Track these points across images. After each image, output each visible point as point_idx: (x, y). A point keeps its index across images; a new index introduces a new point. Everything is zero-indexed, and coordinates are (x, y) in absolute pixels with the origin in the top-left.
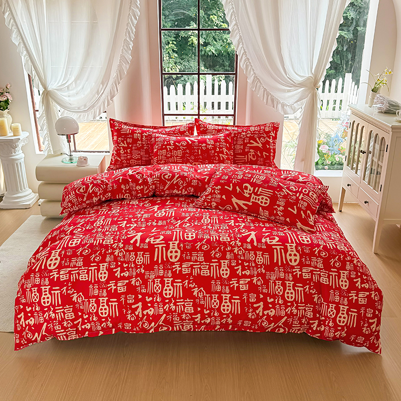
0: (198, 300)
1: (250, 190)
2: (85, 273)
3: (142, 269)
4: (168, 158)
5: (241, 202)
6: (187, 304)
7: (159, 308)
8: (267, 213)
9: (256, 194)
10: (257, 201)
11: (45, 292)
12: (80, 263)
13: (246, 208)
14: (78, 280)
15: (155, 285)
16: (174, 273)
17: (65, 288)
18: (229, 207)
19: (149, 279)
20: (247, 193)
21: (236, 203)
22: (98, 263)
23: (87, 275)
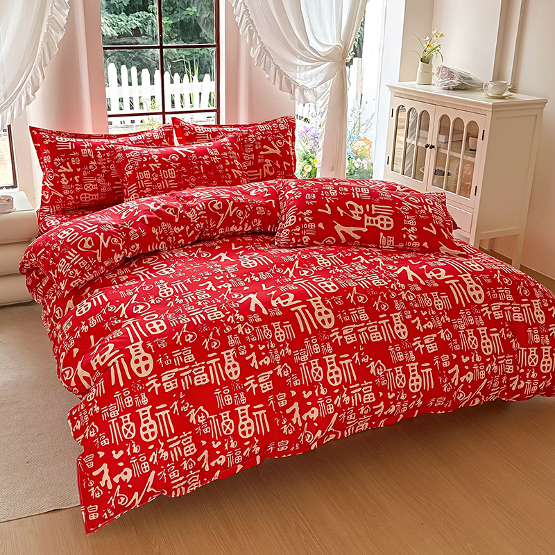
0: (377, 381)
1: (359, 210)
2: (203, 371)
3: (287, 349)
4: (155, 183)
5: (350, 230)
6: (365, 390)
7: (326, 404)
8: (391, 240)
9: (370, 214)
10: (375, 224)
11: (144, 417)
12: (190, 357)
13: (357, 237)
14: (192, 386)
15: (313, 370)
16: (334, 345)
17: (176, 403)
18: (330, 240)
19: (300, 362)
20: (356, 214)
21: (343, 232)
22: (219, 351)
23: (206, 375)
